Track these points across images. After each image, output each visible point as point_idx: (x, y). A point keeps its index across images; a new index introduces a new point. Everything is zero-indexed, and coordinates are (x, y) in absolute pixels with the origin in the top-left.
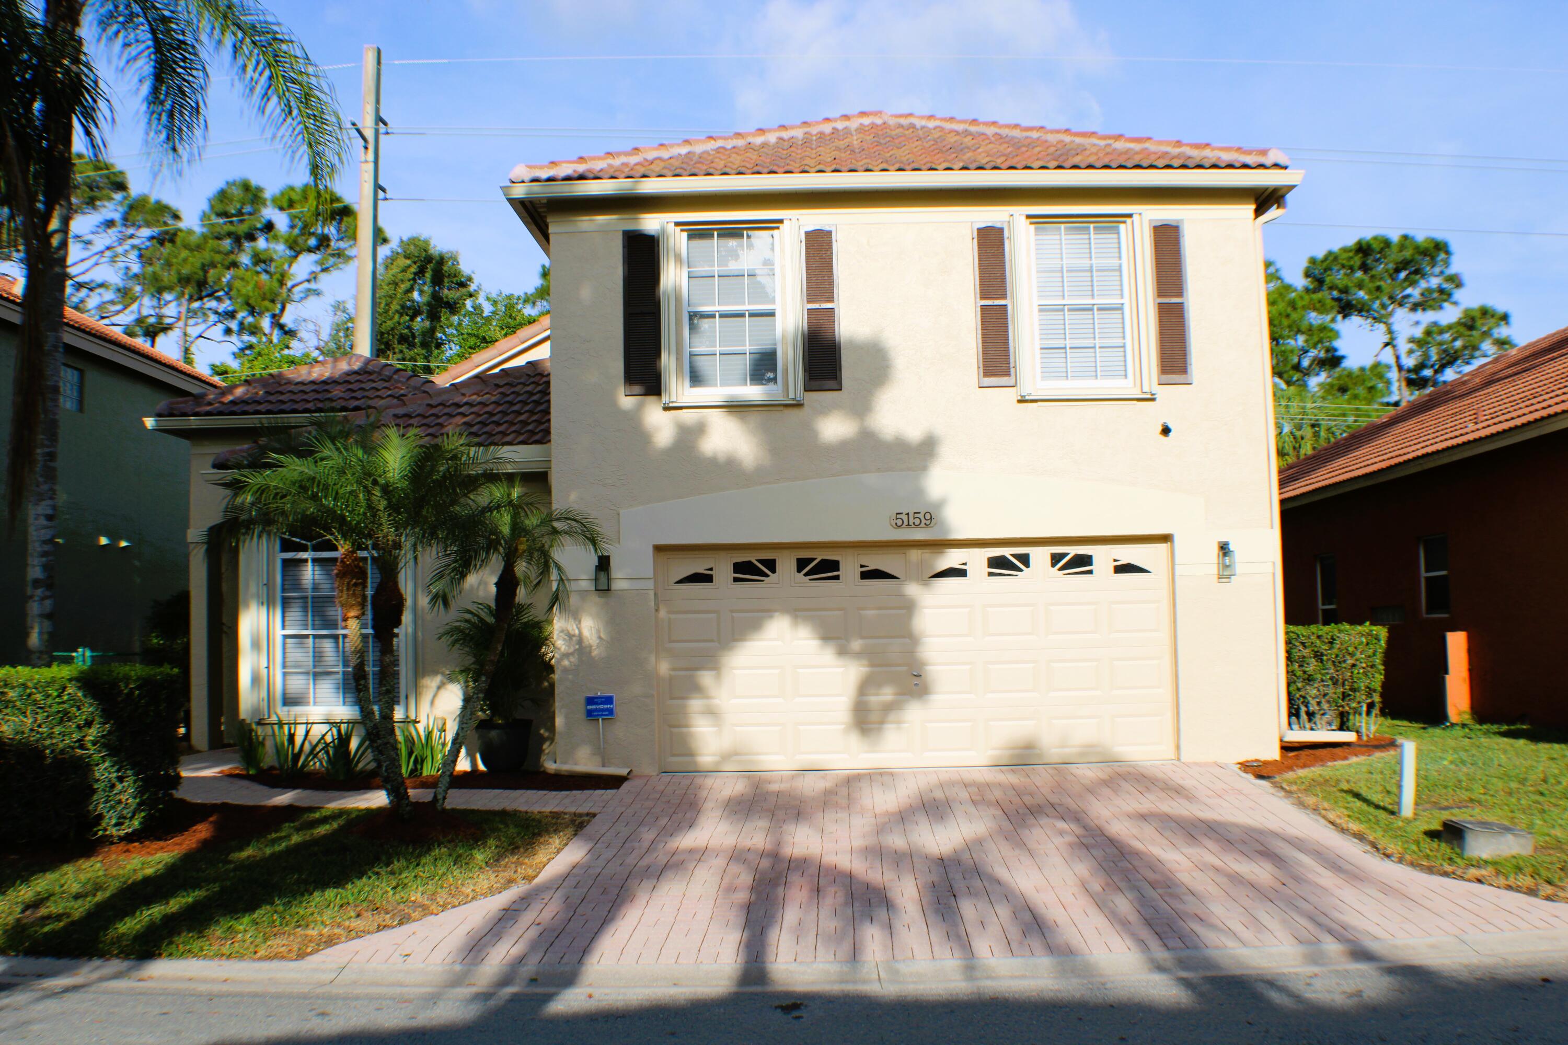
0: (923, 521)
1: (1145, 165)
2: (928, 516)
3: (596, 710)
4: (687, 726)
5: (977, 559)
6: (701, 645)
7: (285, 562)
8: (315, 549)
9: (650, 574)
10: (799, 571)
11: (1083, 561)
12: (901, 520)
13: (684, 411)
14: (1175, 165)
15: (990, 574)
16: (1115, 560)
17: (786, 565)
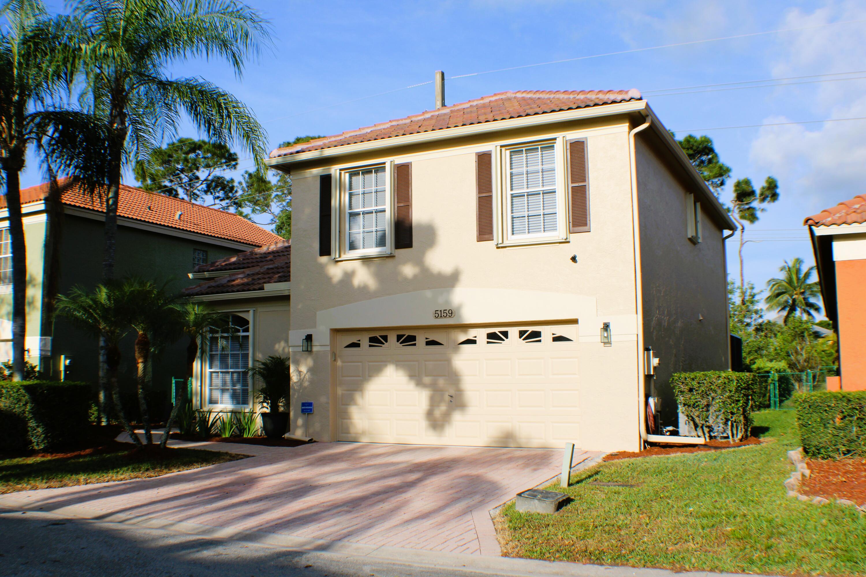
0: (448, 314)
1: (557, 110)
2: (450, 312)
3: (305, 409)
4: (349, 419)
5: (481, 335)
6: (355, 378)
7: (212, 338)
8: (222, 332)
9: (328, 343)
10: (398, 341)
11: (536, 335)
12: (438, 314)
13: (344, 262)
14: (574, 107)
15: (488, 342)
16: (553, 334)
17: (392, 338)
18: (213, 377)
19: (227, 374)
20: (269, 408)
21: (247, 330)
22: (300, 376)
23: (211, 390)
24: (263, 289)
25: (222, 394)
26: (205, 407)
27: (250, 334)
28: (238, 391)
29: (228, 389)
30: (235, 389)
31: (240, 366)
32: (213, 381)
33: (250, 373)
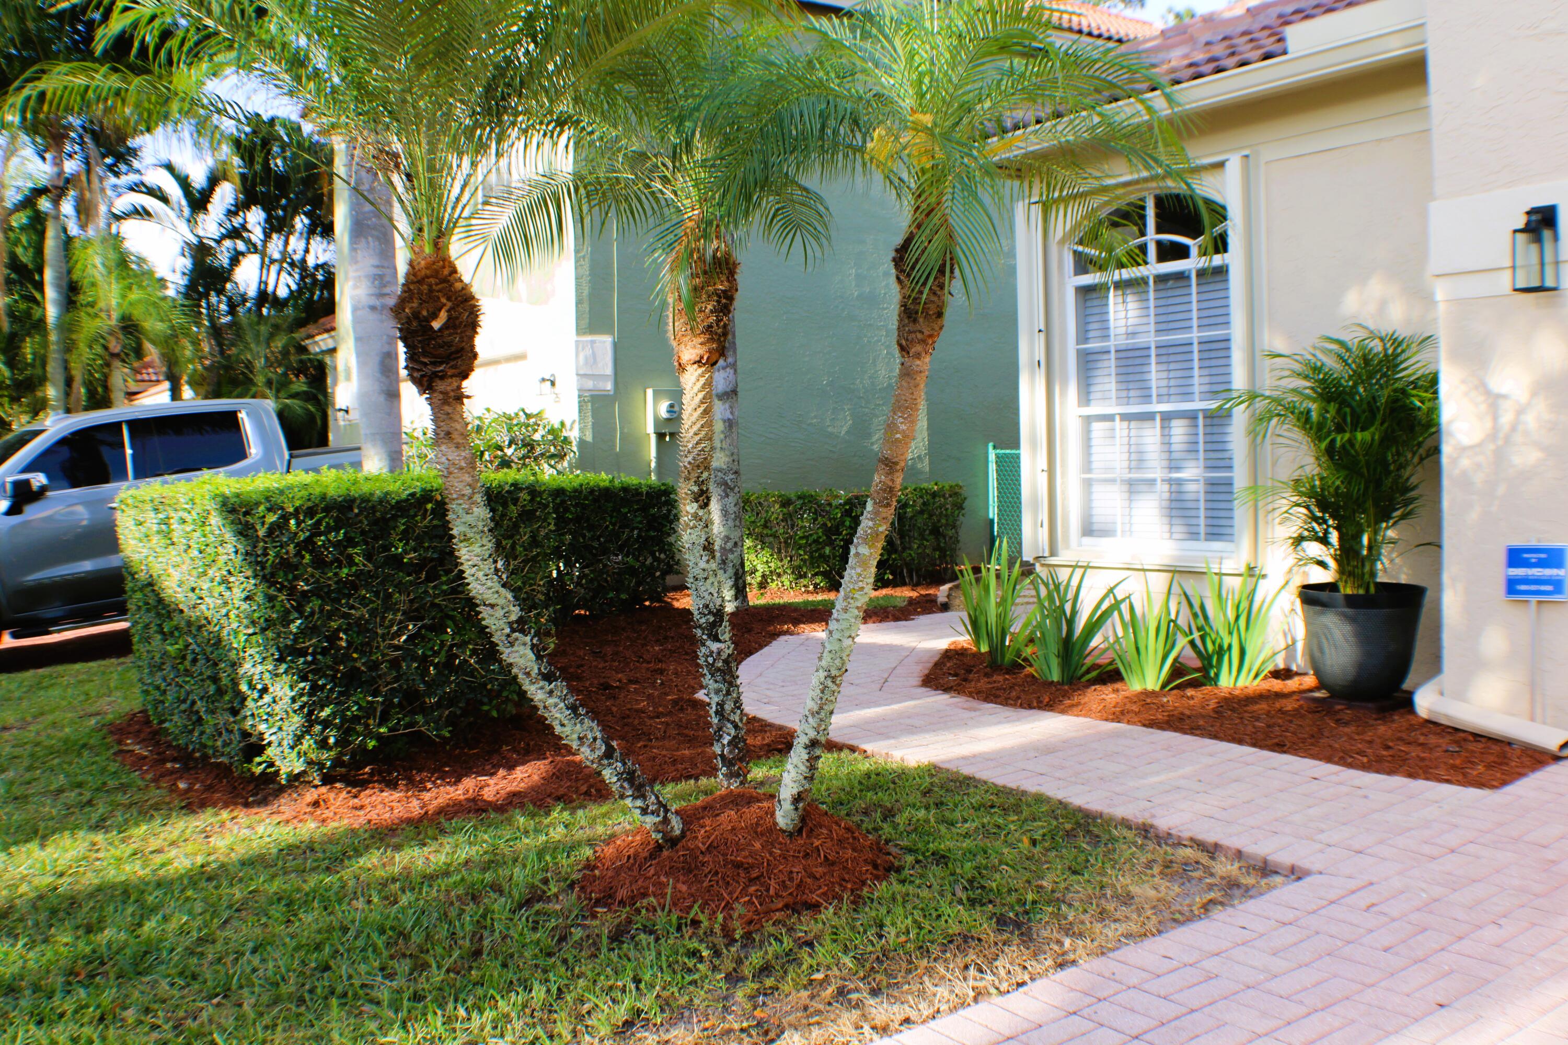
3: (1526, 581)
7: (1085, 292)
8: (1119, 264)
18: (1094, 435)
19: (1147, 424)
20: (1332, 564)
21: (1221, 244)
22: (1495, 418)
23: (1088, 484)
25: (1130, 500)
26: (1067, 547)
27: (1234, 258)
28: (1191, 487)
29: (1152, 482)
30: (1179, 482)
31: (1196, 389)
32: (1094, 450)
33: (1240, 416)
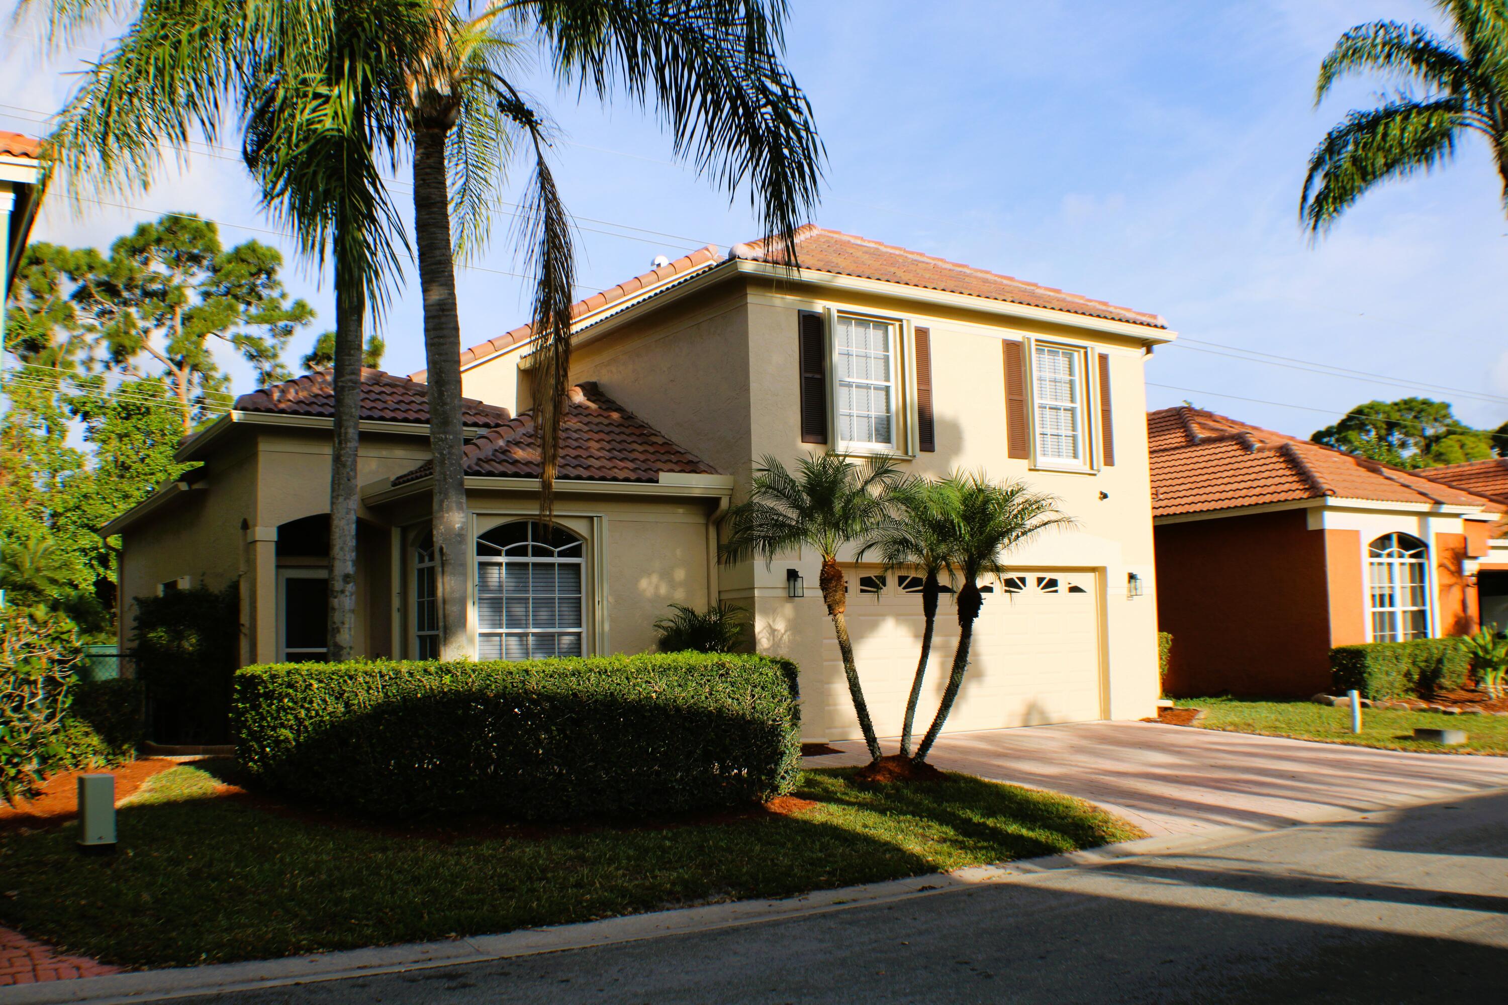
4: (835, 705)
7: (481, 564)
8: (509, 553)
10: (900, 585)
11: (1053, 583)
16: (1070, 584)
17: (892, 581)
24: (657, 482)
31: (557, 622)
